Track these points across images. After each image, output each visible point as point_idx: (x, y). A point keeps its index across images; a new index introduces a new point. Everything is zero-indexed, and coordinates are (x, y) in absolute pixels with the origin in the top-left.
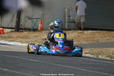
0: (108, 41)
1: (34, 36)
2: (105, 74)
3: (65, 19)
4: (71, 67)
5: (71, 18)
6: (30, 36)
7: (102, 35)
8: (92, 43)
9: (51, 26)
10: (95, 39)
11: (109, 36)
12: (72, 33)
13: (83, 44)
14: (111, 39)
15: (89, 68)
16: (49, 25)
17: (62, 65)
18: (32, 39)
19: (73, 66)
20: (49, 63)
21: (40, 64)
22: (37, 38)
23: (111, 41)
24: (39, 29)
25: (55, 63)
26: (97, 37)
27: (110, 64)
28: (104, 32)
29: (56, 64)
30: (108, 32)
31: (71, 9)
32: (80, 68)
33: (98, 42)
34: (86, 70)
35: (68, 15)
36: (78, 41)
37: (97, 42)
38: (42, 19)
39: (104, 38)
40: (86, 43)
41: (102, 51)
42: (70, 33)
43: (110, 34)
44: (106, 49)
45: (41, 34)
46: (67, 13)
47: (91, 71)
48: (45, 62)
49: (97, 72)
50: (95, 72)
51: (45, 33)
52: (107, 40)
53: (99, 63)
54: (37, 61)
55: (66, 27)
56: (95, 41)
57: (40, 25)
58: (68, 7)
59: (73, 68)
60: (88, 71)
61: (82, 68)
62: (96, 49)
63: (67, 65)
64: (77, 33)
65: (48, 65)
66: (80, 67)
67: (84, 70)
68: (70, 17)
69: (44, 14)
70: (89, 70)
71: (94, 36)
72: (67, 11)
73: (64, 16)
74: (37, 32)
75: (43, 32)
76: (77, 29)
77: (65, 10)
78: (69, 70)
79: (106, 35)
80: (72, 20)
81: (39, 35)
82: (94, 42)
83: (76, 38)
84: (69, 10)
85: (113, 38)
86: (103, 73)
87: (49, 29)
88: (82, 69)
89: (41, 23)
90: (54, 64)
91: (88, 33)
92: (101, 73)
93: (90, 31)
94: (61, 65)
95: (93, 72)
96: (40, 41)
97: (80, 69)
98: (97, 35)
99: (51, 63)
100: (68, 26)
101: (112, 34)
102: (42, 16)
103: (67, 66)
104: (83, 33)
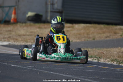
0: (108, 39)
1: (7, 31)
3: (47, 8)
4: (70, 76)
5: (56, 6)
6: (1, 31)
7: (98, 30)
8: (86, 41)
9: (29, 17)
10: (91, 36)
11: (109, 32)
13: (75, 42)
14: (111, 36)
15: (94, 78)
16: (26, 16)
17: (58, 74)
18: (5, 35)
19: (72, 75)
21: (26, 71)
22: (10, 34)
23: (112, 38)
24: (12, 21)
25: (46, 70)
26: (93, 33)
27: (120, 72)
28: (102, 26)
29: (49, 72)
30: (106, 26)
33: (94, 39)
35: (51, 3)
37: (93, 41)
38: (16, 7)
39: (103, 35)
40: (78, 41)
41: (103, 53)
44: (108, 49)
45: (16, 29)
48: (33, 68)
51: (21, 26)
52: (107, 37)
53: (104, 71)
56: (90, 38)
57: (13, 16)
61: (86, 78)
62: (94, 49)
63: (64, 74)
65: (38, 73)
66: (83, 77)
67: (89, 80)
68: (54, 5)
69: (19, 1)
70: (95, 80)
71: (88, 31)
73: (46, 4)
74: (10, 26)
75: (18, 25)
79: (104, 30)
80: (57, 9)
81: (13, 29)
82: (89, 40)
88: (86, 80)
89: (15, 13)
91: (80, 27)
93: (82, 25)
94: (55, 73)
96: (15, 37)
97: (83, 79)
98: (92, 30)
99: (41, 71)
101: (112, 29)
102: (16, 3)
103: (64, 75)
104: (72, 27)
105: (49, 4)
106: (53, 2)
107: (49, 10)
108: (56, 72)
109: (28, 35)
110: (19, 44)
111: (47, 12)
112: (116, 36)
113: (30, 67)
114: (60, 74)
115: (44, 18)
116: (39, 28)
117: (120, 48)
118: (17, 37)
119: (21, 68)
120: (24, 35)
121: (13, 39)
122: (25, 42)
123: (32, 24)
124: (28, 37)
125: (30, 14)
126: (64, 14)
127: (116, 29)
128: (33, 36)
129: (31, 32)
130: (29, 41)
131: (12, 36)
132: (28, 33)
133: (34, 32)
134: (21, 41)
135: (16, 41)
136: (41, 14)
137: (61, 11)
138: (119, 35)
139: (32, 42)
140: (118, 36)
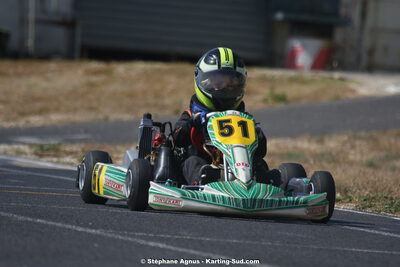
4: (98, 232)
10: (168, 101)
13: (116, 122)
15: (176, 237)
17: (59, 224)
19: (105, 227)
26: (174, 91)
29: (29, 219)
32: (141, 237)
34: (172, 248)
36: (91, 109)
37: (175, 117)
40: (127, 117)
56: (163, 107)
59: (110, 234)
60: (180, 250)
61: (151, 239)
63: (78, 225)
64: (80, 72)
66: (140, 234)
67: (161, 245)
70: (179, 246)
71: (157, 87)
76: (78, 54)
78: (96, 245)
80: (57, 14)
82: (161, 114)
83: (82, 96)
88: (152, 244)
90: (21, 218)
91: (133, 74)
93: (140, 67)
94: (50, 223)
97: (143, 242)
98: (172, 81)
100: (38, 39)
103: (80, 229)
104: (108, 73)
107: (32, 16)
108: (54, 220)
111: (23, 22)
114: (68, 226)
115: (13, 43)
126: (79, 31)
136: (5, 28)
137: (69, 18)
138: (259, 98)
140: (255, 103)
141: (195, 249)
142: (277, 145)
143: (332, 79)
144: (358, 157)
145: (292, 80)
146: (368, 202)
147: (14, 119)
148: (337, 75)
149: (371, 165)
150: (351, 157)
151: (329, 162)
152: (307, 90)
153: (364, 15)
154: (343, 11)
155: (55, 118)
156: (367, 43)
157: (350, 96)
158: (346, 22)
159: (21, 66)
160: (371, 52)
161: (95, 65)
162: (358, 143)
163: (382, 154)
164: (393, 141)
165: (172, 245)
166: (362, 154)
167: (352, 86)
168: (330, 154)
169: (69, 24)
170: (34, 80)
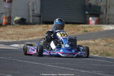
2: (71, 69)
3: (29, 14)
4: (37, 63)
5: (36, 12)
7: (66, 28)
9: (16, 20)
11: (74, 30)
12: (37, 27)
14: (75, 33)
15: (55, 64)
16: (14, 19)
17: (29, 62)
19: (39, 62)
20: (15, 60)
21: (6, 61)
22: (2, 34)
23: (76, 34)
24: (3, 24)
25: (21, 59)
28: (69, 25)
29: (23, 61)
30: (72, 25)
31: (35, 3)
35: (32, 9)
39: (69, 32)
42: (35, 28)
43: (75, 27)
45: (6, 29)
46: (31, 8)
47: (57, 67)
48: (12, 58)
49: (64, 68)
50: (61, 68)
51: (10, 28)
52: (72, 33)
54: (3, 58)
55: (31, 21)
57: (4, 20)
58: (32, 1)
59: (40, 64)
60: (55, 66)
61: (49, 64)
63: (33, 62)
64: (41, 27)
66: (47, 63)
67: (51, 66)
68: (34, 11)
72: (31, 6)
73: (29, 11)
74: (2, 27)
75: (8, 27)
76: (42, 23)
77: (29, 4)
78: (36, 66)
79: (71, 28)
80: (37, 14)
81: (4, 30)
83: (41, 32)
84: (33, 4)
85: (78, 31)
86: (70, 69)
87: (14, 23)
88: (49, 65)
89: (6, 18)
90: (21, 61)
92: (68, 69)
95: (60, 67)
96: (5, 36)
97: (47, 65)
99: (17, 60)
100: (33, 20)
101: (76, 27)
103: (33, 63)
104: (47, 27)
105: (31, 10)
106: (33, 9)
107: (31, 15)
108: (28, 61)
109: (15, 34)
110: (7, 41)
111: (29, 16)
112: (79, 33)
113: (10, 58)
114: (31, 62)
115: (27, 21)
116: (23, 28)
117: (81, 41)
118: (6, 36)
119: (3, 59)
120: (11, 34)
121: (4, 37)
122: (12, 40)
123: (18, 25)
124: (14, 35)
125: (17, 18)
126: (42, 18)
127: (79, 27)
128: (18, 35)
129: (17, 32)
130: (15, 38)
131: (3, 35)
132: (14, 33)
133: (19, 32)
134: (9, 38)
135: (5, 39)
136: (25, 18)
137: (39, 15)
138: (82, 31)
139: (17, 39)
140: (80, 32)
141: (58, 66)
142: (84, 42)
143: (98, 26)
144: (102, 44)
145: (89, 27)
146: (102, 54)
147: (26, 39)
148: (99, 25)
149: (105, 45)
150: (101, 44)
151: (96, 45)
152: (92, 29)
153: (106, 11)
154: (102, 11)
155: (35, 38)
156: (107, 18)
157: (102, 30)
158: (102, 13)
159: (28, 26)
160: (108, 20)
161: (45, 25)
162: (103, 41)
163: (108, 43)
164: (111, 40)
165: (53, 65)
166: (103, 43)
167: (103, 28)
168: (96, 43)
169: (39, 16)
170: (31, 29)
